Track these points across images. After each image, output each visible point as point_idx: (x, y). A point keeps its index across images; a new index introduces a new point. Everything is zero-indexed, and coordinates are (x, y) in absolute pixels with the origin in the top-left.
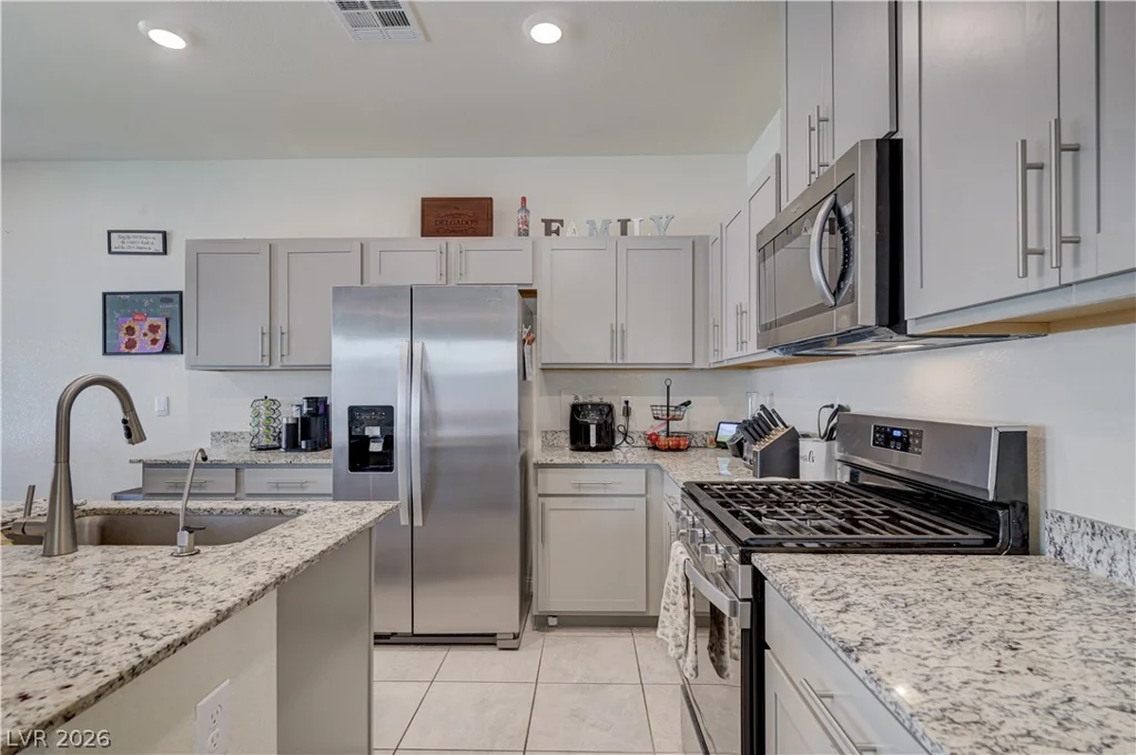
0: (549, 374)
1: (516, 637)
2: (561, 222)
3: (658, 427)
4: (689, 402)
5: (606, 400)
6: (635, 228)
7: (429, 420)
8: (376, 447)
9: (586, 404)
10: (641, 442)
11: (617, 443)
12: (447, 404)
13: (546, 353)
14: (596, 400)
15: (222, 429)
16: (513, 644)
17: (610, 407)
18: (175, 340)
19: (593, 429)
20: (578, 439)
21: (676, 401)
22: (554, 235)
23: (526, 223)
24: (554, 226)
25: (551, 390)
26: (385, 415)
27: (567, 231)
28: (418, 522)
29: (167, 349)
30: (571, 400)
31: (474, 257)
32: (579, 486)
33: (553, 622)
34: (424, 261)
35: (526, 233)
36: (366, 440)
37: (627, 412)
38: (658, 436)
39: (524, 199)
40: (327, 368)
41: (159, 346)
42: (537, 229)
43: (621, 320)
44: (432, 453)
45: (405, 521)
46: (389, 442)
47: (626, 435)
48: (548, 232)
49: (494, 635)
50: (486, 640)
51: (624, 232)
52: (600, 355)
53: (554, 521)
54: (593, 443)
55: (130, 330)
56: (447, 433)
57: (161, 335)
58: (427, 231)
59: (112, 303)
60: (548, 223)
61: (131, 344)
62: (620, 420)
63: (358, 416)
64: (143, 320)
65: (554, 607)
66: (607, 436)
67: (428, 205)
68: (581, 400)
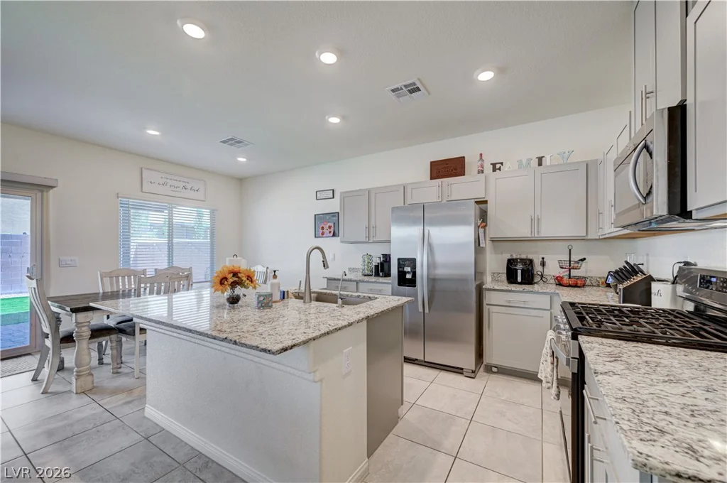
0: (496, 244)
1: (473, 372)
2: (502, 164)
3: (564, 273)
4: (585, 259)
5: (530, 257)
6: (547, 161)
7: (432, 265)
8: (409, 276)
9: (517, 259)
10: (552, 281)
11: (535, 281)
12: (440, 258)
13: (492, 231)
14: (524, 257)
15: (352, 267)
16: (473, 375)
17: (531, 261)
18: (337, 232)
19: (519, 272)
20: (511, 277)
21: (575, 258)
22: (498, 171)
23: (482, 167)
24: (498, 166)
25: (496, 251)
26: (412, 262)
27: (505, 168)
28: (427, 311)
29: (334, 235)
30: (509, 257)
31: (457, 187)
32: (509, 301)
33: (495, 370)
34: (432, 190)
35: (482, 172)
36: (405, 273)
37: (543, 264)
38: (562, 278)
39: (481, 154)
40: (389, 242)
41: (332, 234)
43: (538, 213)
44: (432, 281)
45: (421, 309)
46: (414, 274)
47: (542, 276)
48: (494, 170)
49: (462, 369)
50: (458, 371)
51: (540, 164)
52: (525, 232)
53: (494, 317)
54: (519, 279)
55: (323, 228)
56: (440, 272)
57: (332, 230)
58: (433, 177)
59: (317, 218)
60: (494, 165)
61: (323, 234)
62: (538, 268)
63: (402, 263)
64: (328, 225)
65: (495, 362)
66: (529, 278)
67: (433, 164)
68: (515, 257)
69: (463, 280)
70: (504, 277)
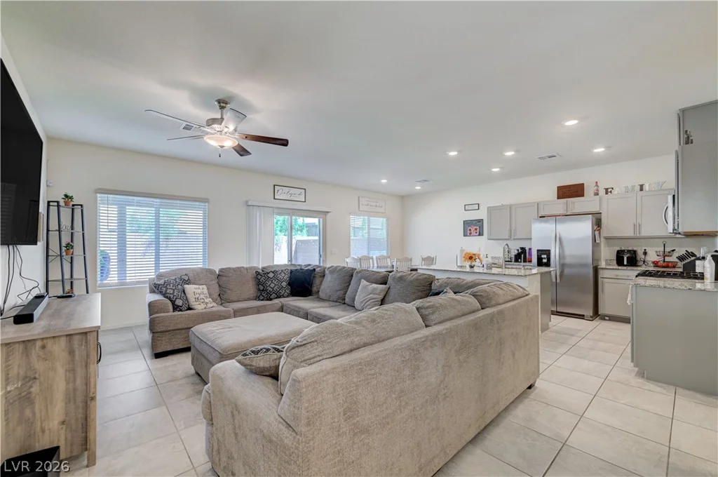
0: (609, 241)
1: (591, 317)
2: (612, 188)
3: (660, 259)
4: (674, 250)
5: (635, 249)
6: (646, 187)
7: (562, 256)
8: (545, 261)
9: (624, 251)
10: (652, 265)
11: (639, 264)
12: (568, 252)
13: (605, 232)
14: (630, 249)
15: (494, 256)
16: (591, 319)
17: (636, 252)
18: (481, 232)
19: (625, 259)
20: (620, 262)
21: (668, 249)
22: (609, 193)
23: (598, 190)
24: (609, 190)
25: (608, 245)
26: (548, 252)
27: (615, 192)
28: (558, 281)
29: (479, 235)
30: (619, 249)
31: (577, 204)
32: (617, 276)
33: (607, 318)
34: (561, 206)
35: (598, 194)
36: (542, 259)
37: (645, 253)
38: (658, 262)
39: (597, 182)
40: (531, 239)
41: (478, 234)
42: (602, 192)
43: (639, 221)
44: (563, 266)
45: (554, 280)
46: (549, 259)
47: (644, 262)
48: (607, 193)
49: (584, 316)
50: (581, 317)
51: (641, 190)
52: (630, 233)
53: (606, 286)
54: (625, 263)
55: (470, 230)
56: (568, 261)
57: (478, 231)
58: (558, 198)
59: (467, 224)
60: (607, 190)
61: (470, 233)
62: (640, 256)
63: (540, 252)
64: (473, 227)
65: (607, 312)
66: (633, 261)
67: (560, 189)
68: (623, 249)
70: (615, 262)
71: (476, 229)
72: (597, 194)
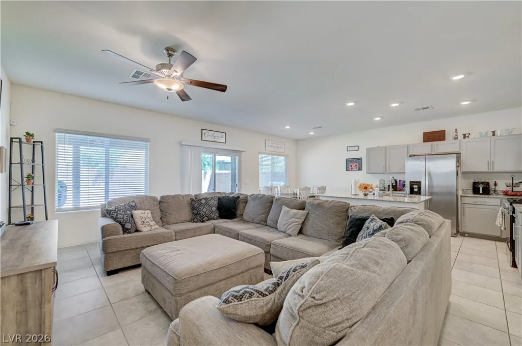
0: (465, 174)
1: (455, 234)
2: (469, 134)
3: (509, 189)
4: (521, 182)
5: (487, 181)
6: (498, 133)
7: (431, 186)
8: (416, 190)
9: (479, 182)
10: (501, 193)
11: (491, 193)
12: (436, 183)
13: (464, 168)
14: (483, 181)
16: (455, 236)
17: (488, 183)
18: (360, 168)
19: (481, 189)
20: (476, 190)
21: (516, 181)
22: (467, 138)
23: (457, 135)
24: (467, 135)
25: (464, 178)
26: (419, 183)
27: (471, 137)
29: (359, 170)
30: (473, 181)
31: (440, 146)
32: (476, 202)
33: (466, 235)
34: (428, 147)
36: (413, 188)
37: (495, 185)
38: (508, 191)
39: (456, 129)
40: (405, 173)
41: (358, 169)
42: (460, 137)
43: (492, 159)
44: (431, 194)
46: (419, 189)
47: (495, 191)
48: (465, 137)
51: (494, 135)
52: (485, 169)
53: (467, 210)
54: (481, 192)
55: (351, 166)
56: (435, 190)
57: (358, 166)
58: (425, 141)
59: (348, 161)
60: (464, 135)
61: (352, 169)
62: (492, 187)
63: (412, 184)
64: (354, 164)
65: (467, 230)
66: (487, 191)
67: (425, 134)
68: (477, 181)
69: (450, 194)
70: (471, 191)
71: (356, 165)
72: (456, 138)
